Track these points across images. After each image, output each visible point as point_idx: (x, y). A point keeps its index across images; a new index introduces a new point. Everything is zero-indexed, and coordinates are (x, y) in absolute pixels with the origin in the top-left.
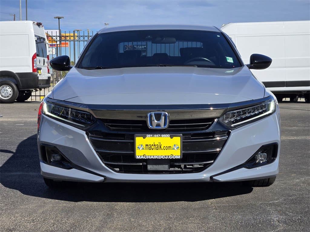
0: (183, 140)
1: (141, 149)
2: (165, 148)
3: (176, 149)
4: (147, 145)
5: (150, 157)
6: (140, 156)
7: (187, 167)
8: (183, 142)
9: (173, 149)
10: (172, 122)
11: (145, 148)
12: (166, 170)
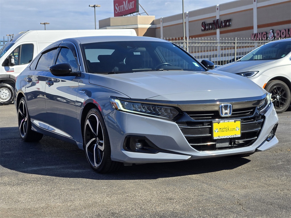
0: (242, 123)
1: (216, 132)
2: (231, 130)
3: (237, 130)
4: (220, 129)
5: (222, 137)
6: (216, 137)
7: (236, 143)
8: (242, 125)
9: (236, 130)
10: (234, 111)
11: (219, 131)
12: (227, 146)
